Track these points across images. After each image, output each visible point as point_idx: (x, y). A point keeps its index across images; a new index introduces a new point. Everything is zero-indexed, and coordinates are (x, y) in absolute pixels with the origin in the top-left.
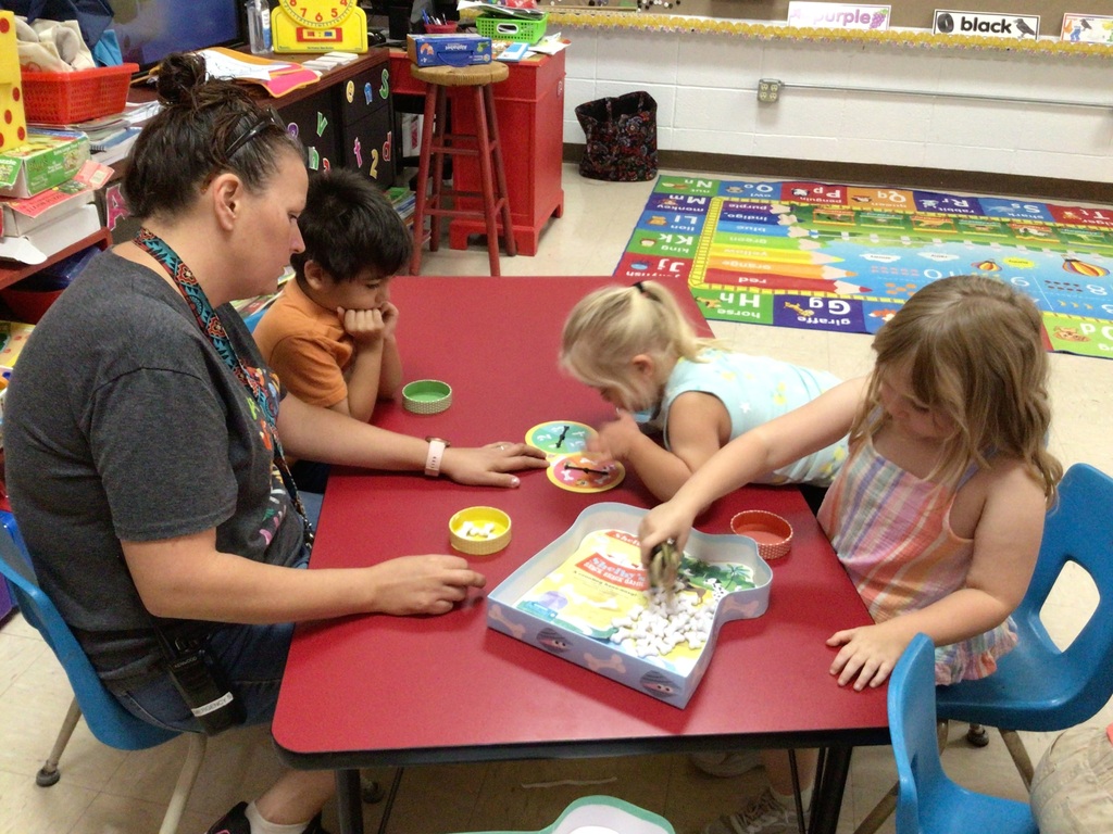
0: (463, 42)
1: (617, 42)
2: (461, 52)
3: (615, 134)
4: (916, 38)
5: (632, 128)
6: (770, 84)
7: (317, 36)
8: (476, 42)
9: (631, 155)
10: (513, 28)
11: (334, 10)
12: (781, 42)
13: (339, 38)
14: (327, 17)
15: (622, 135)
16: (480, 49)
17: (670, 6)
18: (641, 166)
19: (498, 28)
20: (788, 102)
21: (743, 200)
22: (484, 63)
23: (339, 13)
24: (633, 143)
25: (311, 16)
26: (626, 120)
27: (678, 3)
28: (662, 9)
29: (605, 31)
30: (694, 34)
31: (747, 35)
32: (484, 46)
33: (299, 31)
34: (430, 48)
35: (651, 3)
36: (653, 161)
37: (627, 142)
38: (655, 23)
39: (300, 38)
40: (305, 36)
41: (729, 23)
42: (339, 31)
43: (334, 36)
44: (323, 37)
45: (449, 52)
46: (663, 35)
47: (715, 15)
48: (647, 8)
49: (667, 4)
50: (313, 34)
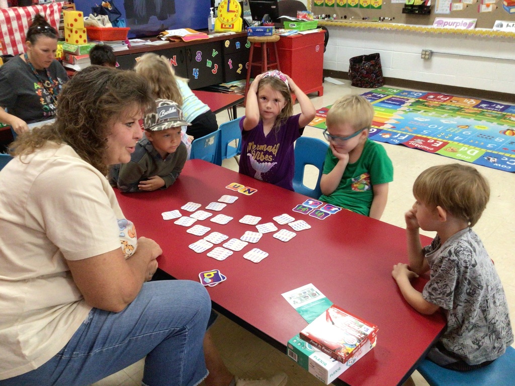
0: (262, 28)
1: (372, 34)
2: (261, 31)
3: (359, 68)
4: (484, 33)
5: (367, 66)
6: (426, 51)
7: (227, 27)
8: (266, 28)
9: (367, 77)
10: (294, 25)
11: (232, 18)
12: (429, 34)
13: (233, 27)
14: (230, 20)
15: (362, 69)
16: (268, 31)
17: (391, 20)
18: (372, 82)
19: (290, 25)
20: (435, 59)
21: (398, 97)
22: (269, 35)
23: (234, 19)
24: (367, 73)
25: (225, 20)
26: (364, 64)
27: (394, 18)
28: (388, 21)
29: (370, 29)
30: (397, 31)
31: (434, 33)
32: (269, 30)
33: (222, 25)
34: (251, 30)
35: (384, 18)
36: (379, 80)
37: (365, 72)
38: (382, 26)
39: (222, 27)
40: (223, 27)
41: (409, 26)
42: (233, 25)
43: (231, 27)
44: (228, 27)
45: (257, 31)
46: (385, 31)
47: (407, 23)
48: (383, 20)
49: (389, 19)
50: (225, 26)
